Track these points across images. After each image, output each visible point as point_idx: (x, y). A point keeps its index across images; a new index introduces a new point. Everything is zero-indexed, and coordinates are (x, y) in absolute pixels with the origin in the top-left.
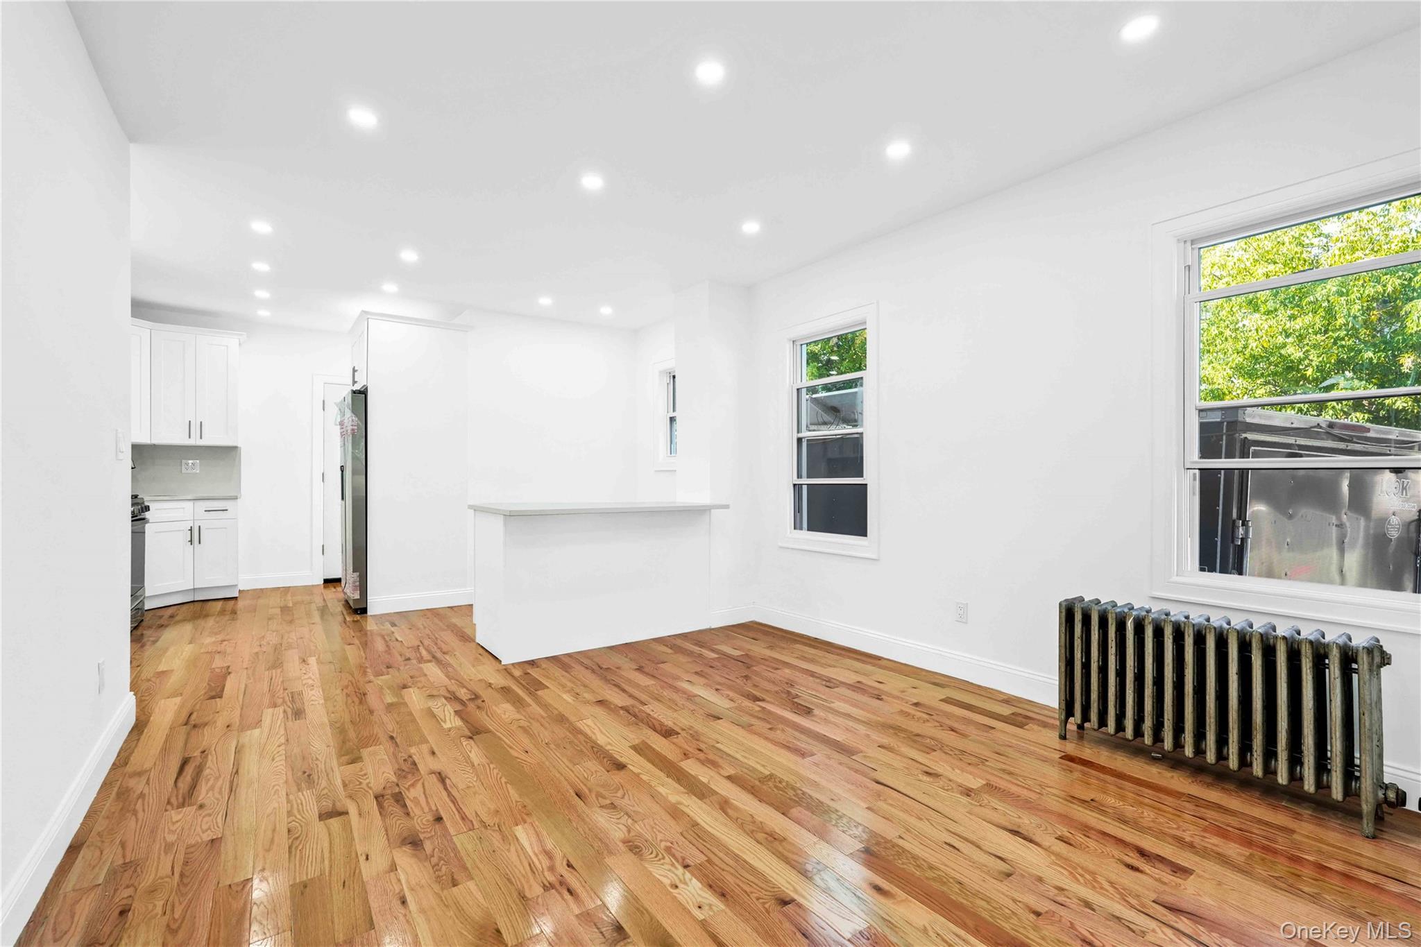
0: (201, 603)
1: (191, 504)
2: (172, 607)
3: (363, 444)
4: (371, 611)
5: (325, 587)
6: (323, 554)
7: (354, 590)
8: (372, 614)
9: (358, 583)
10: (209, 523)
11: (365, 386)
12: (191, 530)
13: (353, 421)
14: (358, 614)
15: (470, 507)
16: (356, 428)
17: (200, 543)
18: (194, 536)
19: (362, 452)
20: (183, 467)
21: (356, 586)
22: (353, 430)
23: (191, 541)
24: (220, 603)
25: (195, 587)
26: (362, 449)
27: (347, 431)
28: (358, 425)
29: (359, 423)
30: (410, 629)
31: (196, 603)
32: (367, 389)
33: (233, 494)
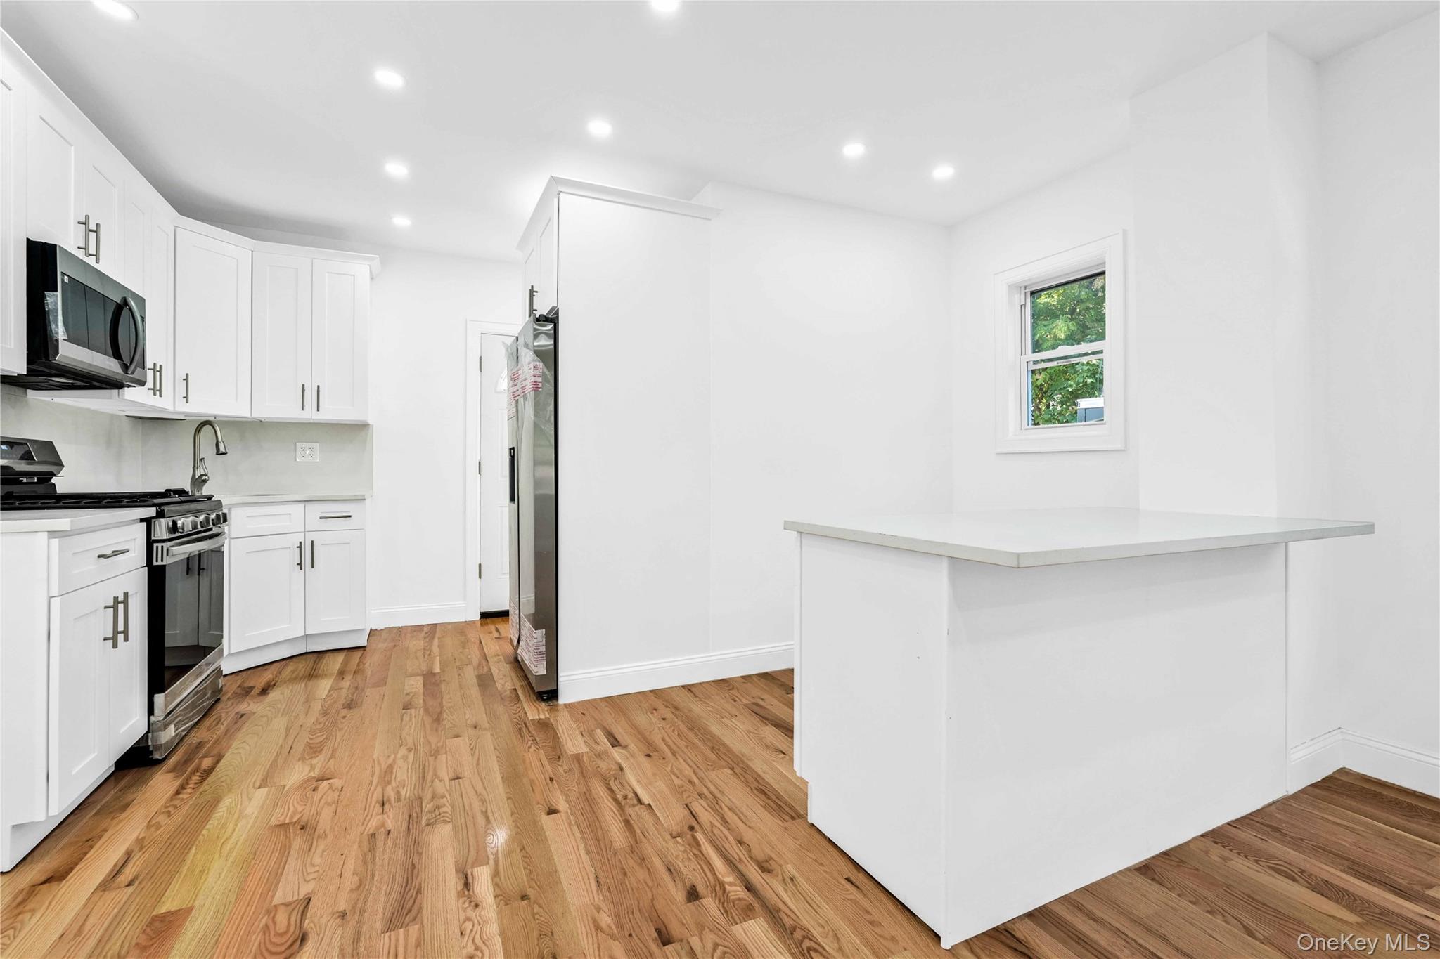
0: (315, 655)
1: (301, 506)
2: (275, 665)
3: (552, 407)
4: (564, 699)
5: (481, 625)
6: (480, 577)
7: (538, 660)
8: (567, 702)
9: (543, 649)
10: (325, 535)
11: (553, 308)
12: (300, 547)
13: (535, 368)
14: (544, 700)
15: (788, 526)
16: (540, 380)
17: (313, 567)
18: (306, 556)
19: (549, 421)
20: (298, 453)
21: (540, 653)
22: (535, 383)
23: (300, 564)
24: (340, 658)
25: (307, 633)
26: (550, 417)
27: (524, 388)
28: (544, 375)
29: (546, 370)
30: (649, 756)
31: (308, 656)
32: (557, 313)
33: (358, 492)
